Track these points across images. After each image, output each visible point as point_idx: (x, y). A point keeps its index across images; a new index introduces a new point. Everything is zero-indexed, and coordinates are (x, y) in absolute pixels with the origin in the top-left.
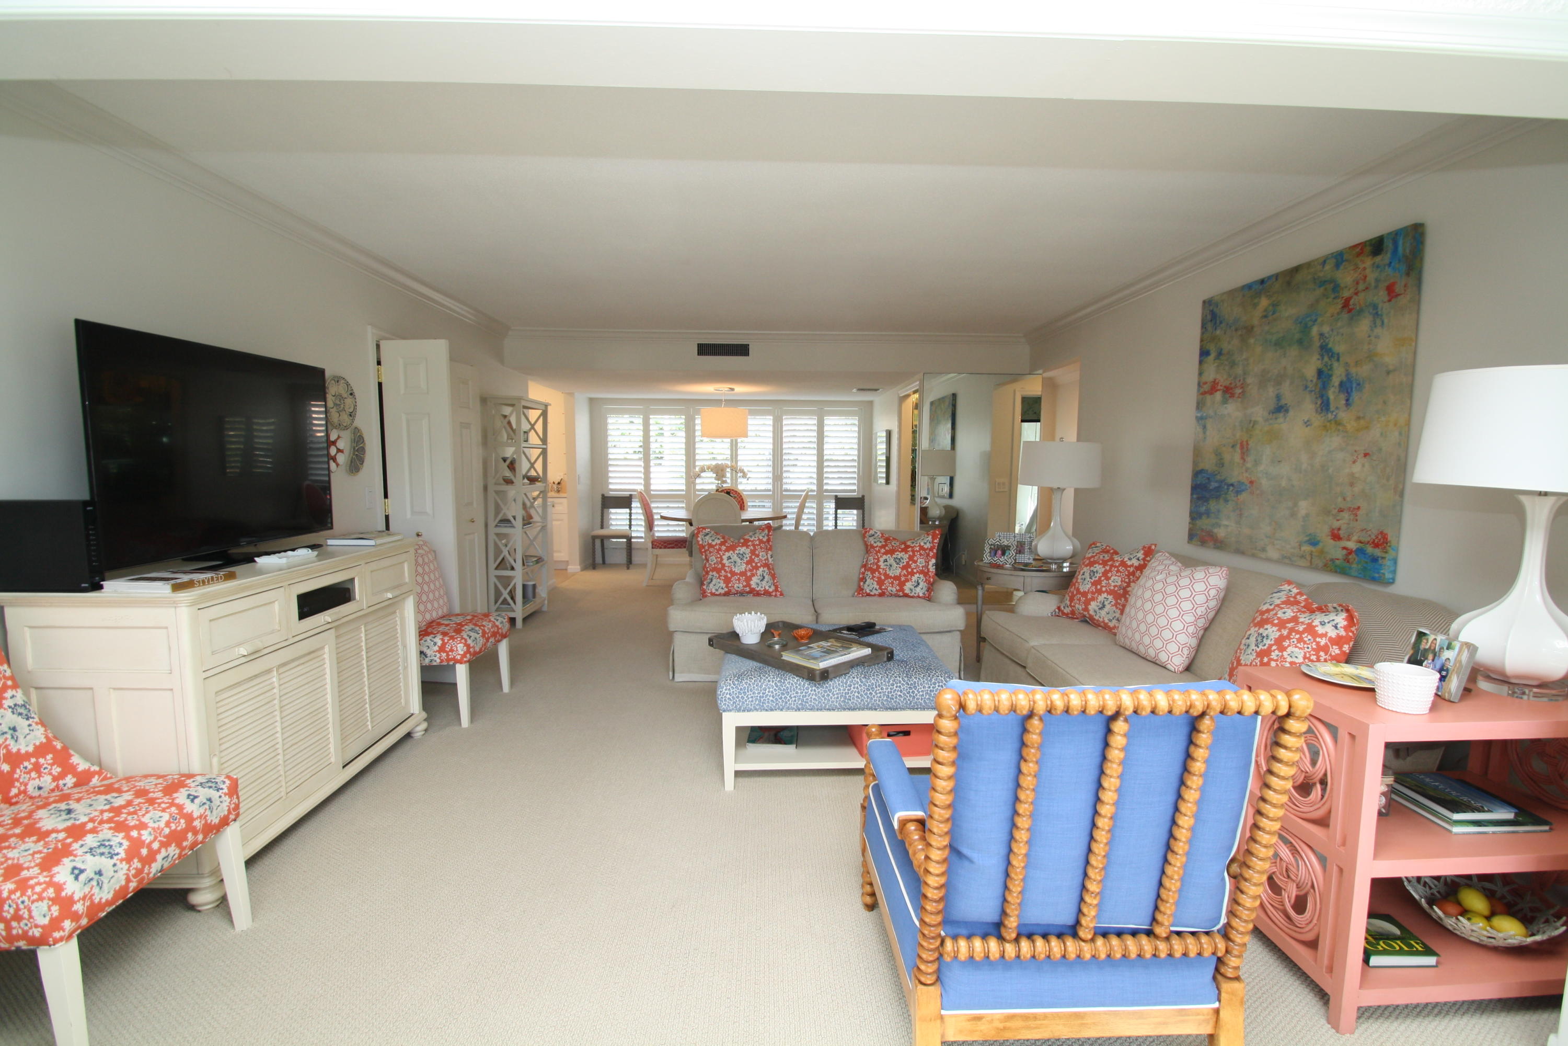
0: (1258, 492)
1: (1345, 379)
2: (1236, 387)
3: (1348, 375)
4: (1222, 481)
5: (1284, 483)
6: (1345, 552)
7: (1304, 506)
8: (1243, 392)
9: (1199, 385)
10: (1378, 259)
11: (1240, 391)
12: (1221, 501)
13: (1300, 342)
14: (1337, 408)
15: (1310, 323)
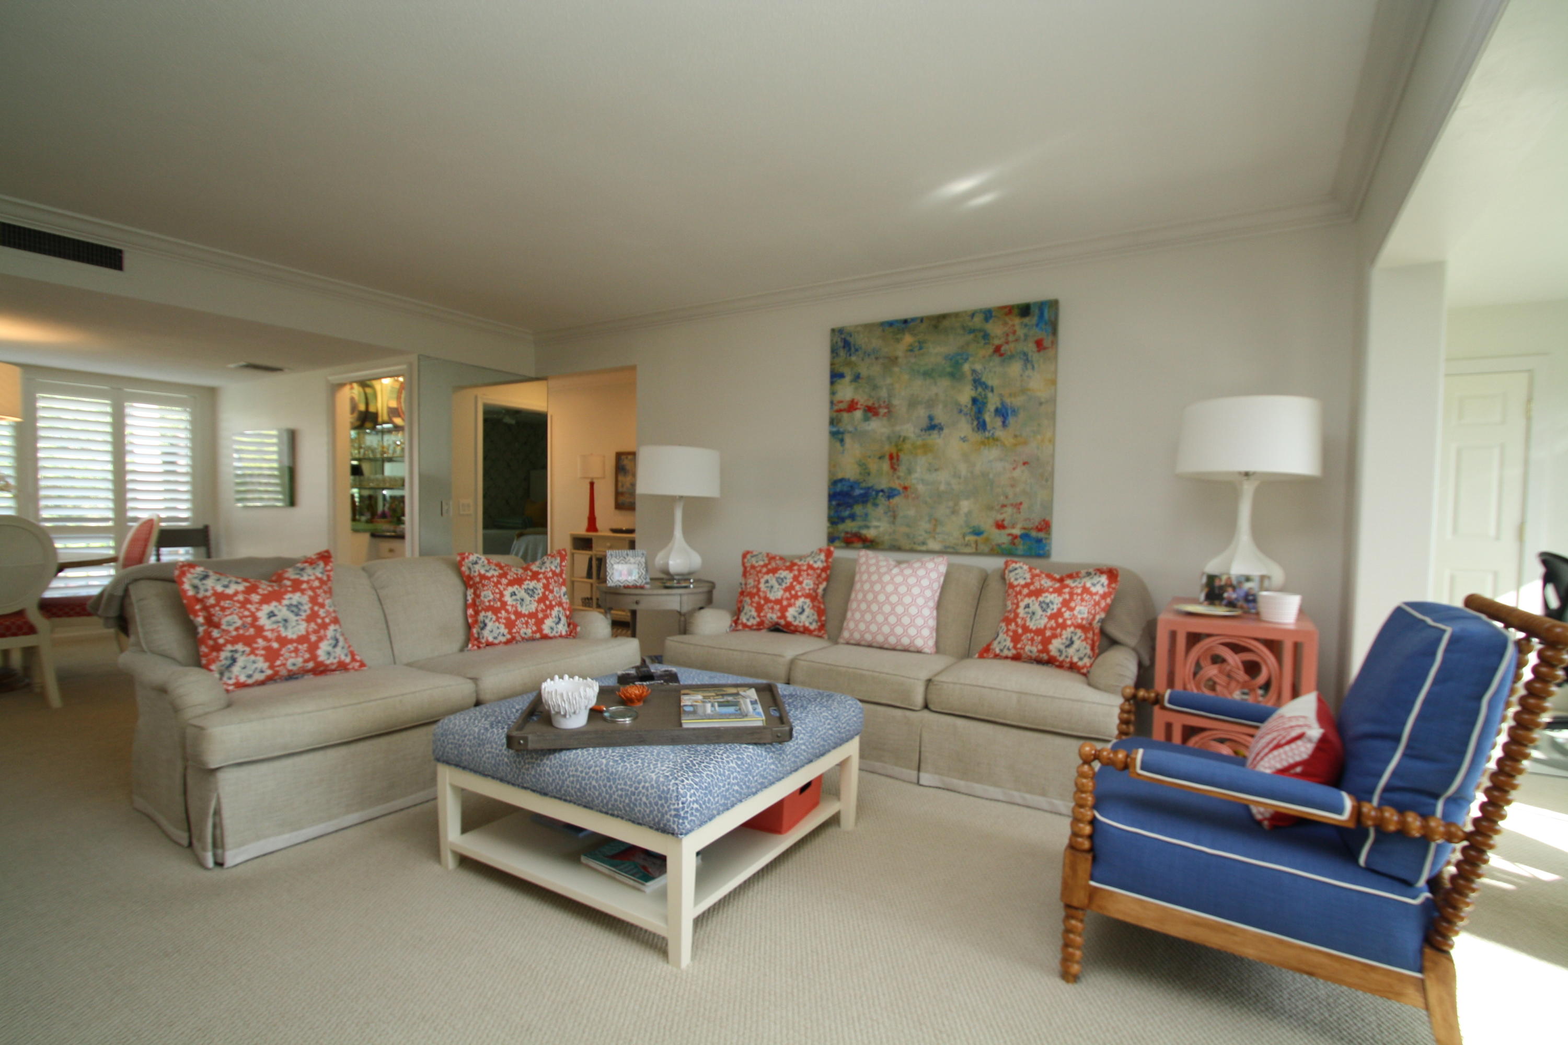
0: (913, 496)
1: (999, 406)
2: (880, 407)
3: (1003, 403)
4: (869, 488)
5: (942, 487)
6: (1010, 538)
7: (965, 505)
8: (889, 412)
9: (832, 403)
10: (1026, 320)
11: (886, 410)
12: (869, 506)
13: (952, 375)
14: (994, 428)
15: (960, 361)
